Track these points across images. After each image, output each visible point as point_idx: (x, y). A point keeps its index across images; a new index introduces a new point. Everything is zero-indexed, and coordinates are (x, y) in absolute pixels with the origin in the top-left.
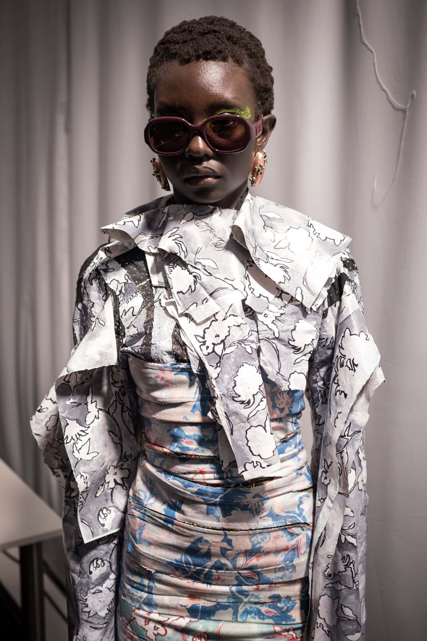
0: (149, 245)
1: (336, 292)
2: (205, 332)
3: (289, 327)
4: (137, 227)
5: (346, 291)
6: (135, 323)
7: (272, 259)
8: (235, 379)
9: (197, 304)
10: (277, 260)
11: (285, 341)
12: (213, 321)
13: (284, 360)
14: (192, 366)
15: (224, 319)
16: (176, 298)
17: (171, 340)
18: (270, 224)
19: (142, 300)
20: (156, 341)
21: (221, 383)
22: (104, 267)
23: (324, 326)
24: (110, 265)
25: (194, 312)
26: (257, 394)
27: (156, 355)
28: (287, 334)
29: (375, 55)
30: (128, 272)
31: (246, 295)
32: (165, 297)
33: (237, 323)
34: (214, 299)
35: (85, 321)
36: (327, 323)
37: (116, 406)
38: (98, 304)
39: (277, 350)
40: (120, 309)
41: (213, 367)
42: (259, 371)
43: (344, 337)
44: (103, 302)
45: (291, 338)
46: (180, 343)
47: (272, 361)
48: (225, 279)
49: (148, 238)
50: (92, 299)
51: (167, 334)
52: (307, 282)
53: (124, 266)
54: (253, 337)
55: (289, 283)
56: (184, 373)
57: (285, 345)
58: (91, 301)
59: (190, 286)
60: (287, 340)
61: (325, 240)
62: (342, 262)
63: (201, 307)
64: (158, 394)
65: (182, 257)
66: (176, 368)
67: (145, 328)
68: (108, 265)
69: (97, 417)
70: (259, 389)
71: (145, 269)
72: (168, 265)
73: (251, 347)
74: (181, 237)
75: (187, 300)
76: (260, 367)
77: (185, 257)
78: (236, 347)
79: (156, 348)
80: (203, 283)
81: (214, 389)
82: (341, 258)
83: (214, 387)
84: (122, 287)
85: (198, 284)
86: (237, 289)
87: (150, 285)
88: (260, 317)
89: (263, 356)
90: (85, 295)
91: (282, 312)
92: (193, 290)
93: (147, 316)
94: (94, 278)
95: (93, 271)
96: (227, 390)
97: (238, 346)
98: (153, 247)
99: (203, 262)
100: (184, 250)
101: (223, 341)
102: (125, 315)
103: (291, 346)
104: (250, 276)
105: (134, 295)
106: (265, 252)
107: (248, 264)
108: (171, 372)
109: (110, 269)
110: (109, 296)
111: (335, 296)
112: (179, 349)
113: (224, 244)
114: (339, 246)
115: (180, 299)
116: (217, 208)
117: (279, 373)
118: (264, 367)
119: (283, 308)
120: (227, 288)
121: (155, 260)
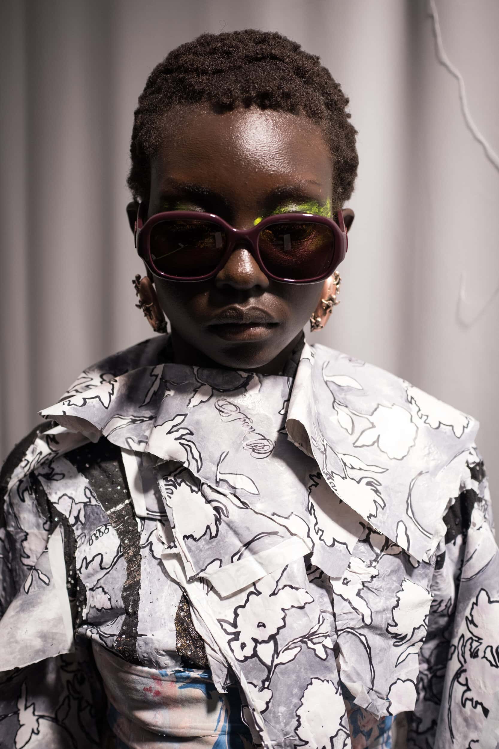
0: (129, 435)
1: (455, 521)
2: (236, 615)
3: (388, 603)
4: (107, 408)
5: (476, 521)
6: (104, 583)
7: (353, 468)
8: (299, 713)
9: (221, 561)
10: (360, 469)
11: (380, 629)
12: (252, 593)
13: (380, 662)
14: (215, 679)
15: (274, 594)
16: (182, 547)
17: (175, 629)
18: (343, 399)
19: (118, 542)
20: (146, 630)
21: (273, 724)
22: (46, 470)
23: (438, 581)
24: (58, 467)
25: (215, 576)
26: (336, 735)
27: (145, 655)
28: (384, 616)
29: (462, 83)
30: (90, 483)
31: (311, 545)
32: (159, 540)
33: (298, 601)
34: (253, 552)
35: (13, 560)
36: (443, 576)
37: (69, 706)
38: (36, 536)
39: (367, 648)
40: (77, 554)
41: (255, 686)
42: (340, 690)
43: (476, 604)
44: (45, 533)
45: (391, 622)
46: (190, 634)
47: (359, 669)
48: (274, 514)
49: (125, 422)
50: (25, 527)
51: (166, 617)
52: (414, 509)
53: (83, 471)
54: (326, 628)
55: (384, 514)
56: (198, 685)
57: (380, 635)
58: (21, 529)
59: (208, 527)
60: (384, 626)
61: (438, 428)
62: (468, 471)
63: (228, 567)
64: (147, 716)
65: (193, 469)
66: (182, 678)
67: (125, 599)
68: (53, 466)
69: (36, 731)
70: (340, 724)
71: (120, 480)
72: (166, 479)
73: (324, 647)
74: (191, 433)
75: (202, 554)
76: (341, 684)
77: (198, 470)
78: (299, 649)
79: (146, 643)
80: (232, 522)
81: (261, 733)
82: (467, 462)
83: (261, 730)
84: (79, 511)
85: (223, 523)
86: (295, 535)
87: (131, 513)
88: (337, 586)
89: (346, 662)
90: (10, 517)
91: (374, 572)
92: (214, 534)
93: (129, 575)
94: (26, 489)
95: (25, 475)
96: (285, 735)
97: (301, 647)
98: (136, 439)
99: (230, 479)
100: (196, 456)
101: (273, 638)
102: (86, 568)
103: (390, 636)
104: (316, 507)
105: (103, 529)
106: (340, 456)
107: (312, 482)
108: (174, 684)
109: (58, 474)
110: (56, 527)
111: (455, 527)
112: (189, 645)
113: (269, 447)
114: (462, 438)
115: (190, 551)
116: (255, 375)
117: (372, 689)
118: (348, 684)
119: (374, 564)
120: (275, 533)
121: (140, 465)
